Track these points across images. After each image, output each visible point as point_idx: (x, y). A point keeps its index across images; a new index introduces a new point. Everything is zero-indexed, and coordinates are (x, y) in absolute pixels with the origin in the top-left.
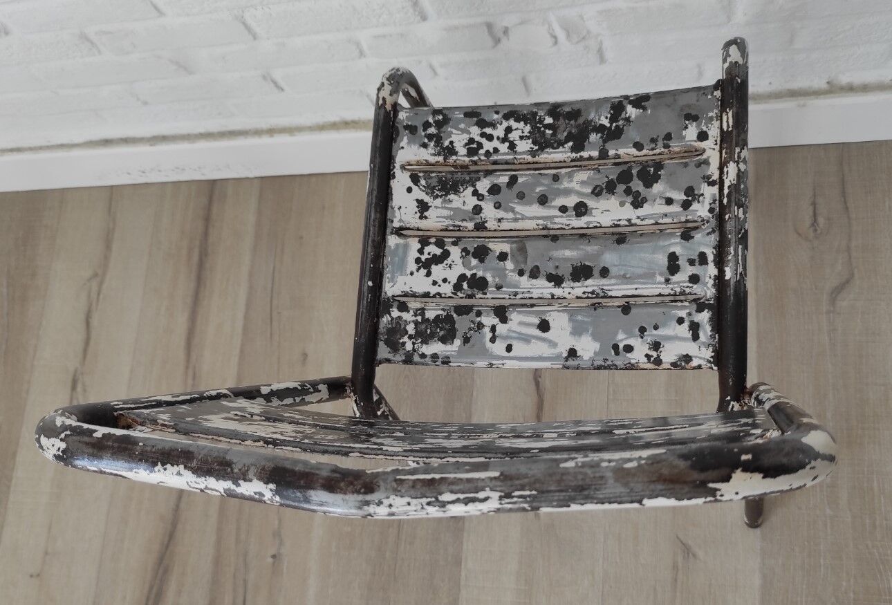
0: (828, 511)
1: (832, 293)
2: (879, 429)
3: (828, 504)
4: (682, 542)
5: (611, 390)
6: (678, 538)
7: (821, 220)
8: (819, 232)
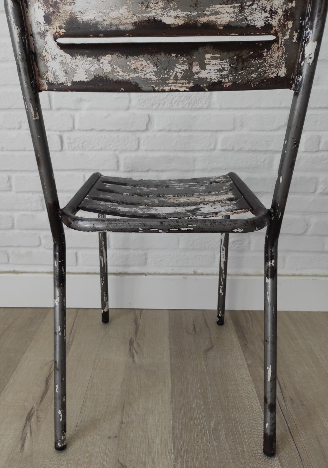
0: (215, 443)
1: (205, 351)
2: (236, 403)
3: (215, 440)
4: (121, 464)
5: (90, 385)
6: (119, 461)
7: (197, 330)
8: (197, 332)
